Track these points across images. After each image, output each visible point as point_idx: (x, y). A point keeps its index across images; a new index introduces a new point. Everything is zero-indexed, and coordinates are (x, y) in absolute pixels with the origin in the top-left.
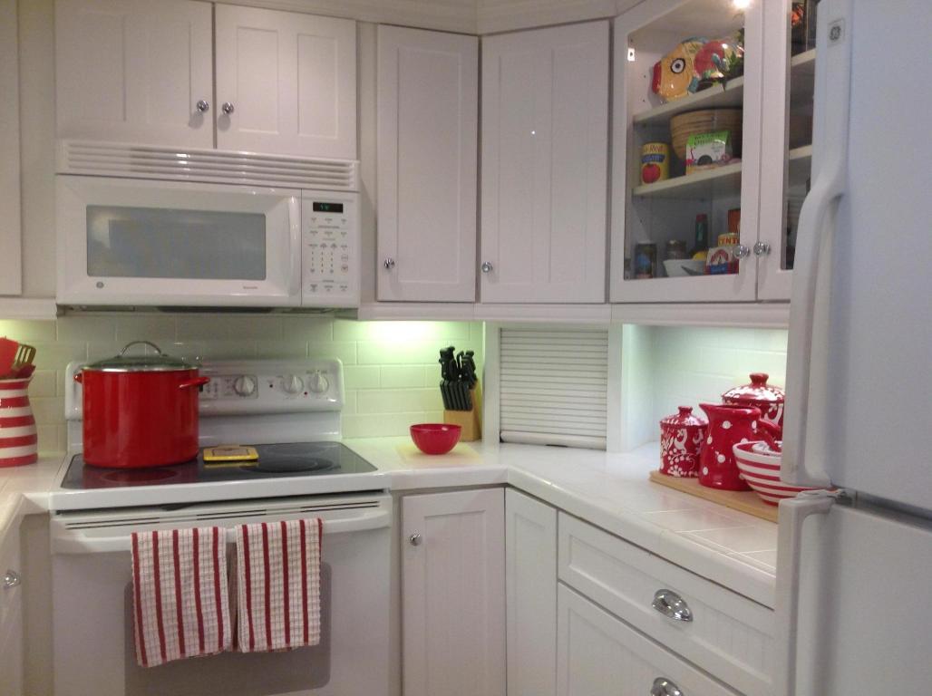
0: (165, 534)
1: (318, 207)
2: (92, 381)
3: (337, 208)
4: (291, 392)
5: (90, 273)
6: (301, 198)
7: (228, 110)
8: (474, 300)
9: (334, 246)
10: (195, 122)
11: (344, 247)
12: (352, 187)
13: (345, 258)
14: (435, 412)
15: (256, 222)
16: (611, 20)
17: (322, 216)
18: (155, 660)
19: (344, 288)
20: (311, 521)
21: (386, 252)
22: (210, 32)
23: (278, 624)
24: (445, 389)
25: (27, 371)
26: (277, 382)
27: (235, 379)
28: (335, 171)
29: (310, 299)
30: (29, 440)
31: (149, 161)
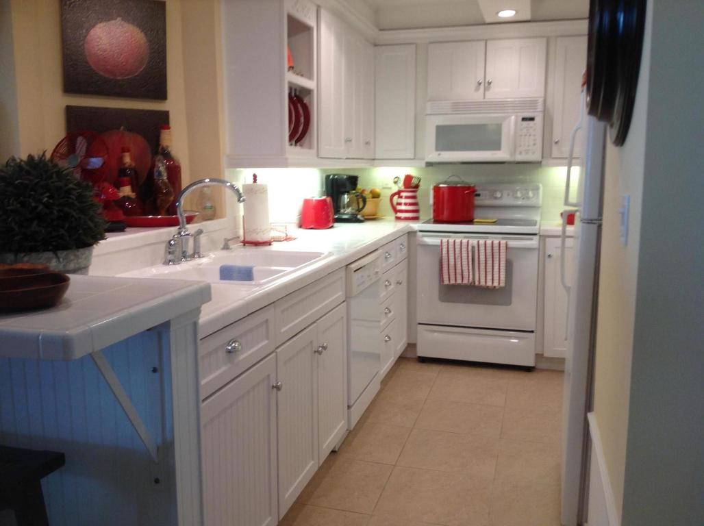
0: (451, 241)
1: (524, 119)
2: (437, 190)
3: (532, 119)
4: (517, 198)
5: (437, 149)
6: (516, 116)
7: (490, 83)
9: (530, 135)
10: (477, 89)
11: (534, 135)
12: (538, 110)
13: (535, 140)
15: (499, 128)
17: (525, 123)
18: (446, 282)
19: (533, 153)
20: (503, 242)
21: (556, 137)
22: (484, 65)
23: (489, 277)
25: (417, 186)
26: (511, 193)
27: (493, 191)
28: (532, 103)
29: (519, 158)
30: (416, 211)
31: (458, 107)
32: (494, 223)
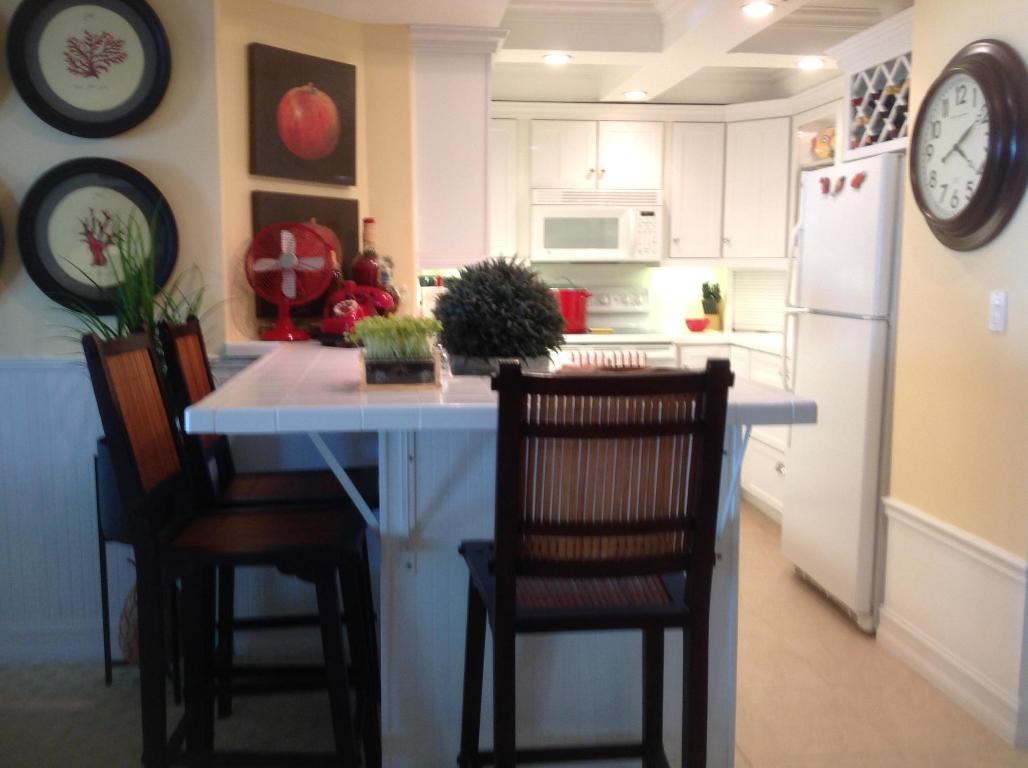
1: (644, 214)
3: (651, 214)
4: (626, 303)
5: (546, 247)
6: (636, 210)
7: (603, 171)
8: (718, 255)
9: (650, 232)
10: (588, 177)
11: (655, 232)
12: (659, 204)
13: (655, 237)
14: (699, 314)
15: (615, 222)
16: (791, 118)
17: (645, 218)
19: (653, 252)
20: (641, 352)
21: (675, 234)
24: (705, 304)
26: (619, 298)
27: (601, 296)
28: (652, 197)
29: (638, 257)
31: (570, 197)
32: (610, 333)
